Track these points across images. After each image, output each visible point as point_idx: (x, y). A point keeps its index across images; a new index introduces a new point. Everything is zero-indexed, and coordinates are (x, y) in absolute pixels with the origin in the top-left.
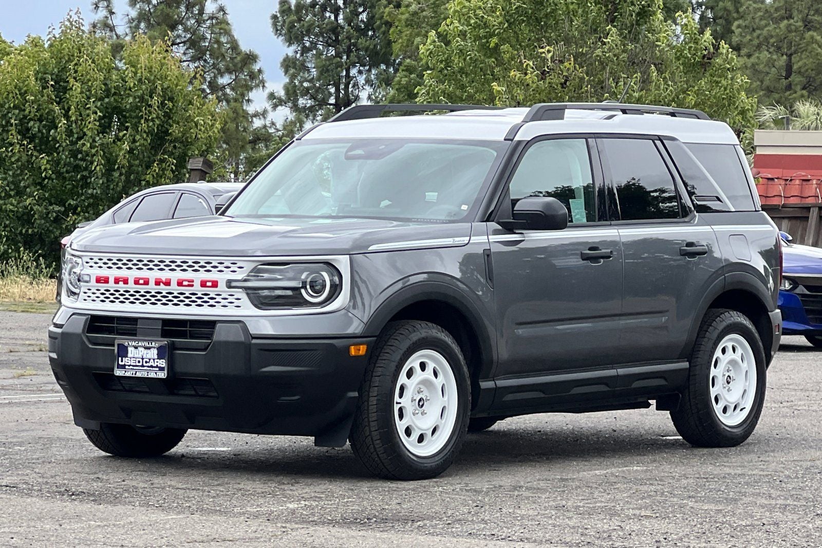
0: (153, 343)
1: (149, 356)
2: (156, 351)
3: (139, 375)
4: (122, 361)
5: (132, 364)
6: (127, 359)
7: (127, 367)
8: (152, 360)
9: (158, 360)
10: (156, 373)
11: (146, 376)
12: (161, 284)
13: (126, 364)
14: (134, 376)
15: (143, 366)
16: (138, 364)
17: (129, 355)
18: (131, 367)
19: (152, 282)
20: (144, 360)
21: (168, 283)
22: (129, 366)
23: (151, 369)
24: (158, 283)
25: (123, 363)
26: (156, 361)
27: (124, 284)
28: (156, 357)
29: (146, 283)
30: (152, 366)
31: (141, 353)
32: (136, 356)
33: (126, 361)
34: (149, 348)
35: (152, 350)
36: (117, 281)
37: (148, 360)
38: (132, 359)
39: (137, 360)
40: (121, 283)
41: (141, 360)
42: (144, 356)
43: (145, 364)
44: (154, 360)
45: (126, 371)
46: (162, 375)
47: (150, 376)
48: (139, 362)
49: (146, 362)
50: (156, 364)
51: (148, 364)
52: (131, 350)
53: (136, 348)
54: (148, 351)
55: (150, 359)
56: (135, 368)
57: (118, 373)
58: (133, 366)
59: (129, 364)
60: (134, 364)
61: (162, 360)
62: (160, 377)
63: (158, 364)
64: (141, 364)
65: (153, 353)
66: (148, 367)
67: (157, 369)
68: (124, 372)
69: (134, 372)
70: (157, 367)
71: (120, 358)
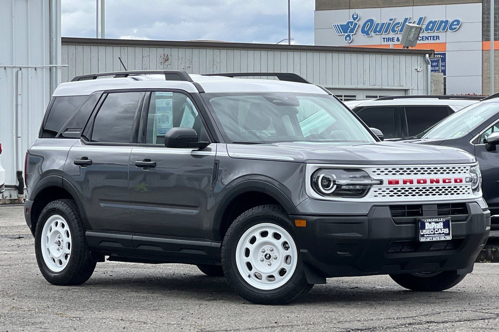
0: (442, 219)
1: (438, 227)
2: (442, 224)
3: (434, 239)
4: (422, 232)
5: (428, 233)
6: (425, 230)
7: (425, 236)
8: (440, 230)
9: (444, 229)
10: (445, 237)
11: (439, 240)
12: (434, 182)
13: (425, 233)
14: (432, 240)
15: (434, 234)
16: (431, 233)
17: (426, 228)
18: (427, 235)
19: (428, 182)
20: (435, 230)
21: (438, 181)
22: (426, 235)
23: (440, 235)
24: (432, 182)
25: (423, 234)
26: (442, 230)
27: (410, 183)
28: (442, 227)
29: (425, 182)
30: (440, 234)
31: (433, 226)
32: (430, 228)
33: (424, 232)
34: (438, 222)
35: (440, 223)
36: (405, 182)
37: (437, 230)
38: (428, 230)
39: (431, 230)
40: (408, 184)
41: (433, 230)
42: (435, 228)
43: (435, 233)
44: (441, 229)
45: (426, 238)
46: (449, 238)
47: (441, 240)
48: (432, 231)
49: (436, 231)
50: (443, 231)
51: (437, 233)
52: (427, 224)
53: (430, 223)
54: (438, 224)
55: (438, 229)
56: (430, 236)
57: (422, 240)
58: (429, 234)
59: (426, 233)
60: (429, 233)
61: (446, 229)
62: (448, 239)
63: (444, 231)
64: (433, 233)
65: (441, 225)
66: (438, 234)
67: (444, 235)
68: (425, 239)
69: (431, 238)
70: (443, 233)
71: (421, 231)
